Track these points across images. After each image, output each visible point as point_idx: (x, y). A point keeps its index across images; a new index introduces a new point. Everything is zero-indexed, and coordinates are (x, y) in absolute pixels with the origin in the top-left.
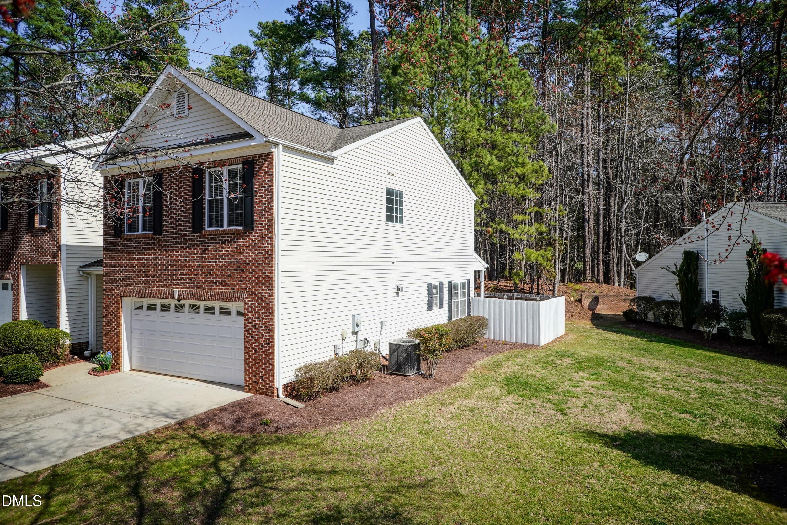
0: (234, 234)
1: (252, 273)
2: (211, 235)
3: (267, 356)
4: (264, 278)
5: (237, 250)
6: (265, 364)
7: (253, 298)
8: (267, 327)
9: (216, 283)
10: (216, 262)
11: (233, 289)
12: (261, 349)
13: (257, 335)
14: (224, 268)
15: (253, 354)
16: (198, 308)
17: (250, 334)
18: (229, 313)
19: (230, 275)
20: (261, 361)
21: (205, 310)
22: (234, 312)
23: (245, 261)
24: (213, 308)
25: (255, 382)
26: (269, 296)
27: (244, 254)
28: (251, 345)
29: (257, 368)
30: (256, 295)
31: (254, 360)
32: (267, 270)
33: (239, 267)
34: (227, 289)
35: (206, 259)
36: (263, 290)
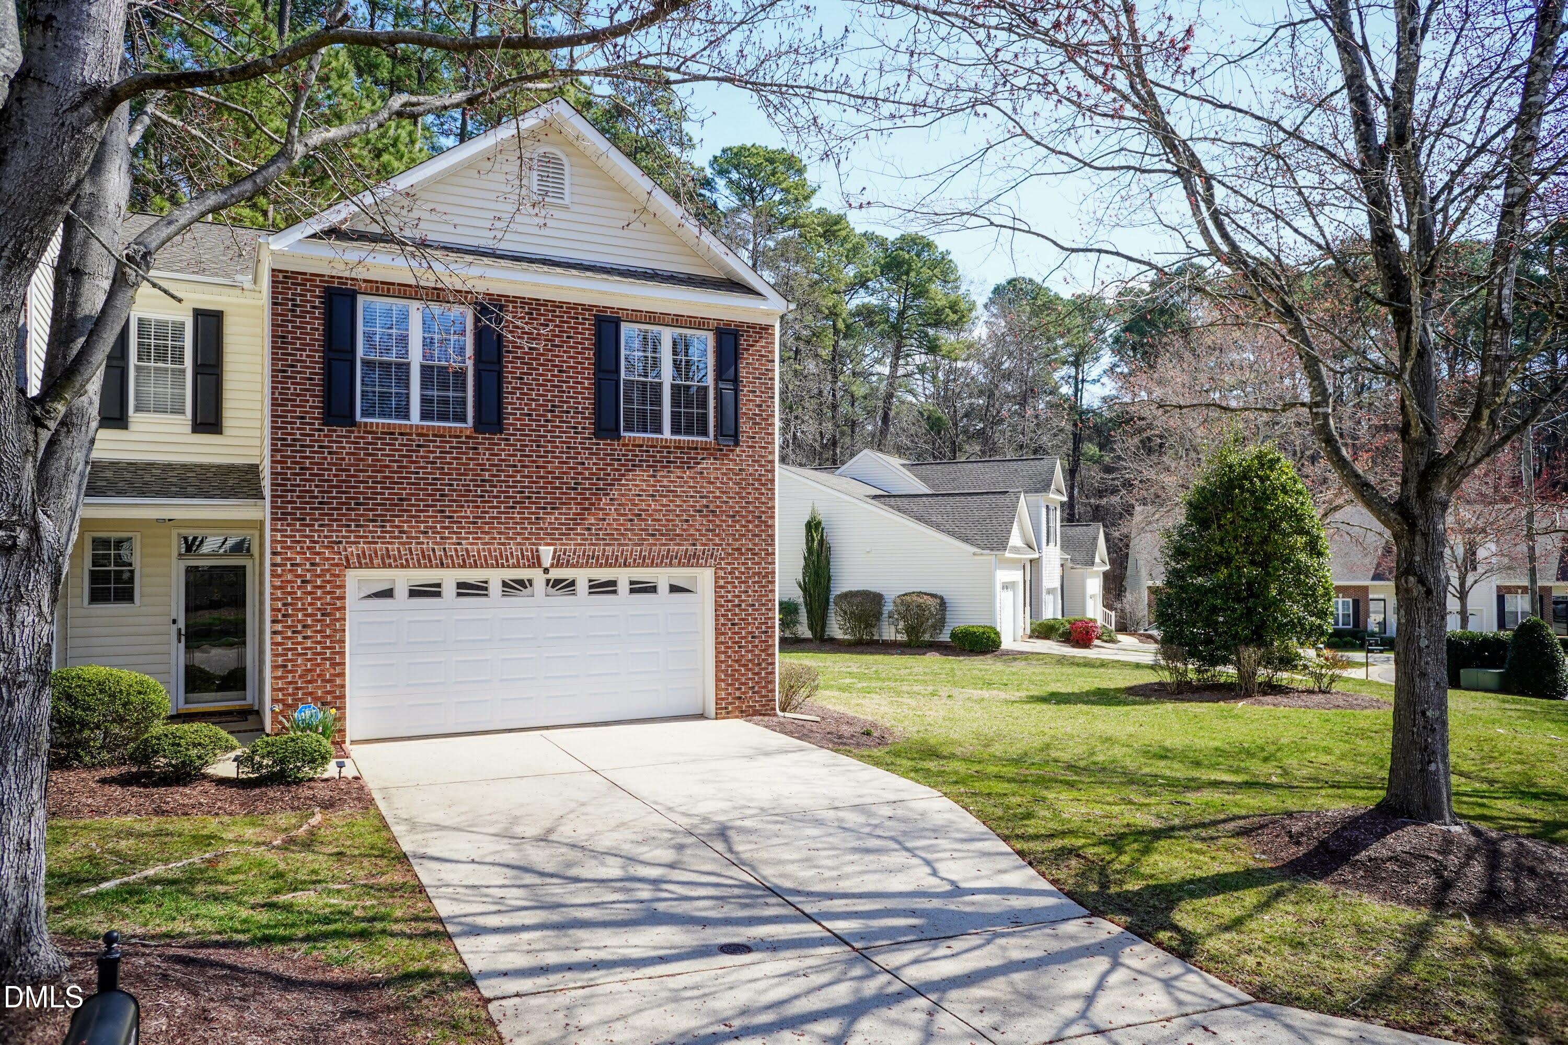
0: (696, 448)
1: (734, 516)
2: (642, 446)
3: (762, 651)
4: (757, 526)
5: (703, 478)
6: (759, 664)
7: (736, 559)
8: (763, 605)
9: (653, 535)
10: (653, 496)
11: (694, 545)
12: (751, 642)
13: (743, 619)
14: (672, 508)
15: (736, 652)
16: (573, 583)
17: (729, 620)
18: (653, 589)
19: (687, 521)
20: (750, 661)
21: (591, 587)
22: (663, 588)
23: (719, 497)
24: (613, 583)
25: (740, 698)
26: (767, 554)
27: (718, 485)
28: (730, 638)
29: (743, 675)
30: (742, 554)
31: (736, 661)
32: (763, 512)
33: (707, 507)
34: (679, 545)
35: (630, 490)
36: (755, 545)
